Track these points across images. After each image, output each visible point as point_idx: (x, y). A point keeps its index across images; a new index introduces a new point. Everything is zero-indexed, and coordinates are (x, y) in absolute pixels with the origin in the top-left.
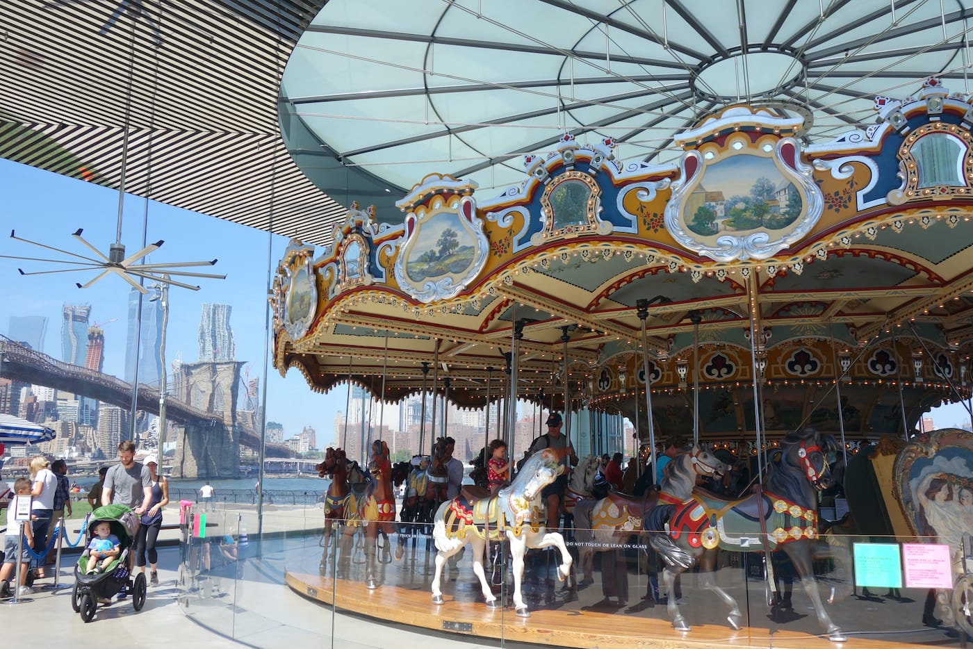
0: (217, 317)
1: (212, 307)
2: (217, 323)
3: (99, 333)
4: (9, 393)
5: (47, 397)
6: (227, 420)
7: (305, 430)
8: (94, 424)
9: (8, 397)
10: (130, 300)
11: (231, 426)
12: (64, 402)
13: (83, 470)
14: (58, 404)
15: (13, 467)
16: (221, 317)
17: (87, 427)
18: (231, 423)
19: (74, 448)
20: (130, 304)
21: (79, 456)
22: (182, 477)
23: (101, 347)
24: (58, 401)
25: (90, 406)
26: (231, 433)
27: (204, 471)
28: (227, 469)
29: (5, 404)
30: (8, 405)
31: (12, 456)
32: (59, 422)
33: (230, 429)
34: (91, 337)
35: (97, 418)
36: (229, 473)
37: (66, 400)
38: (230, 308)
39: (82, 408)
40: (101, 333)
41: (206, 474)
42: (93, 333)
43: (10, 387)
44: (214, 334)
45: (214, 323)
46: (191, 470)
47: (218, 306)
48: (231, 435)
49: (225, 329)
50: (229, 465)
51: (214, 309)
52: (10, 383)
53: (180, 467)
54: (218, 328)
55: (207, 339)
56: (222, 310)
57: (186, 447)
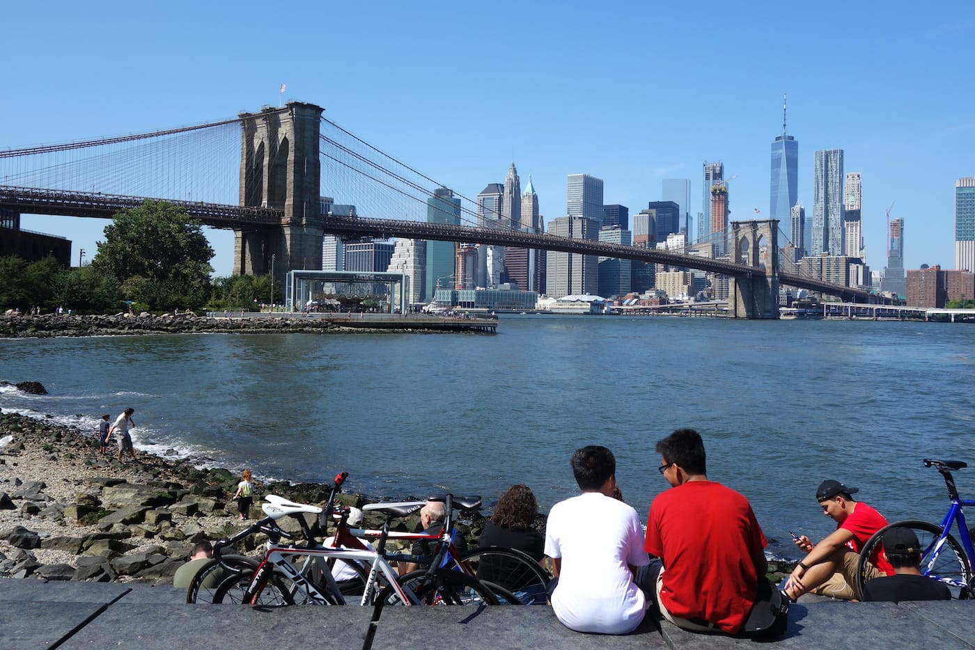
0: (829, 165)
1: (824, 154)
2: (830, 172)
3: (723, 189)
6: (769, 272)
10: (772, 150)
11: (771, 277)
16: (834, 165)
18: (771, 274)
19: (685, 295)
20: (772, 155)
22: (736, 317)
23: (726, 203)
28: (768, 312)
31: (640, 298)
33: (770, 280)
34: (715, 193)
36: (769, 314)
38: (842, 151)
40: (726, 189)
41: (752, 315)
42: (716, 190)
43: (647, 243)
44: (827, 182)
45: (827, 170)
46: (742, 311)
47: (830, 152)
48: (770, 285)
49: (838, 175)
50: (769, 307)
51: (827, 156)
52: (647, 240)
53: (734, 308)
54: (830, 176)
55: (820, 187)
56: (834, 155)
57: (737, 293)
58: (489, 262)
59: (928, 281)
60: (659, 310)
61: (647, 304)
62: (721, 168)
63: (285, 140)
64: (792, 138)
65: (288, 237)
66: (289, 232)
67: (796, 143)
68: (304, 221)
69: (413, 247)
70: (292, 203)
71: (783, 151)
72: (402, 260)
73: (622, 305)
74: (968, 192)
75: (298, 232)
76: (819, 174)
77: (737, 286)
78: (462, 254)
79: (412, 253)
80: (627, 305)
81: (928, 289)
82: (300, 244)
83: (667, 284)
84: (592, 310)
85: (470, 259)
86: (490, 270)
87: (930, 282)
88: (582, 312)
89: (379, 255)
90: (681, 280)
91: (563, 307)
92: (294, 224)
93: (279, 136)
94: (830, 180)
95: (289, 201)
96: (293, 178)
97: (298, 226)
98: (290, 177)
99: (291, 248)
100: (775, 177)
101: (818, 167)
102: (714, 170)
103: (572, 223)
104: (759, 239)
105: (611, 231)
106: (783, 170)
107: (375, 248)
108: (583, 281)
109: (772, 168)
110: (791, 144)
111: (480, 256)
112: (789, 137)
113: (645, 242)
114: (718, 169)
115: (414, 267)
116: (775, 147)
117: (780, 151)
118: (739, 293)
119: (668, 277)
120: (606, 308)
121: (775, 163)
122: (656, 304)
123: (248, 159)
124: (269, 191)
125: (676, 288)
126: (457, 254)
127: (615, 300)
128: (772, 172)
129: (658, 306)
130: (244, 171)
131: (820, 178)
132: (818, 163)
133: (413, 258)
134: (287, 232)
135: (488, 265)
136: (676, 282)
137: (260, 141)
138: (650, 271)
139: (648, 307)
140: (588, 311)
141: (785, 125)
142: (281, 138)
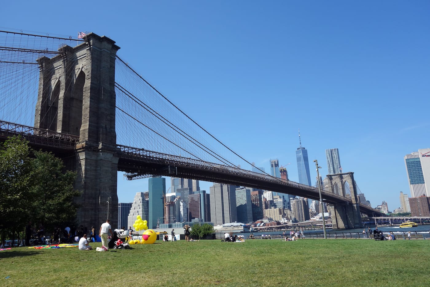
0: (333, 156)
1: (330, 151)
2: (334, 159)
3: (284, 170)
4: (258, 197)
5: (270, 198)
6: (354, 201)
7: (383, 203)
8: (289, 208)
9: (258, 199)
10: (296, 154)
11: (356, 204)
12: (276, 200)
13: (291, 227)
14: (274, 201)
15: (266, 227)
16: (335, 155)
17: (287, 209)
18: (355, 202)
19: (285, 219)
20: (297, 156)
21: (287, 222)
22: (338, 228)
23: (286, 175)
24: (274, 200)
25: (287, 200)
26: (355, 207)
27: (347, 226)
28: (357, 224)
29: (257, 202)
30: (258, 202)
31: (264, 222)
32: (277, 209)
33: (355, 205)
34: (281, 172)
35: (290, 205)
36: (358, 225)
37: (277, 199)
38: (338, 149)
39: (284, 202)
40: (285, 169)
41: (348, 227)
42: (282, 170)
43: (258, 195)
44: (333, 163)
45: (332, 158)
46: (341, 225)
47: (333, 150)
48: (356, 208)
49: (338, 160)
50: (357, 221)
51: (331, 152)
52: (258, 194)
53: (336, 223)
54: (334, 160)
55: (330, 166)
56: (335, 151)
57: (337, 214)
58: (181, 209)
59: (423, 203)
60: (278, 228)
61: (270, 225)
62: (278, 162)
63: (82, 74)
64: (304, 148)
65: (83, 163)
66: (84, 157)
67: (306, 150)
68: (100, 146)
69: (141, 203)
70: (88, 127)
71: (301, 154)
72: (136, 210)
73: (256, 227)
74: (412, 161)
75: (94, 158)
76: (329, 160)
77: (336, 210)
78: (168, 205)
79: (141, 207)
80: (259, 226)
81: (424, 207)
82: (96, 170)
83: (271, 215)
84: (244, 230)
85: (172, 208)
86: (182, 213)
87: (424, 203)
88: (239, 231)
89: (124, 209)
90: (278, 212)
91: (228, 229)
92: (89, 148)
93: (76, 71)
94: (334, 162)
95: (85, 126)
96: (89, 103)
97: (94, 151)
98: (86, 102)
99: (85, 173)
100: (299, 165)
101: (328, 157)
102: (275, 163)
103: (222, 187)
104: (344, 183)
105: (240, 190)
106: (302, 162)
107: (122, 205)
108: (230, 216)
109: (297, 162)
110: (304, 151)
111: (177, 206)
112: (303, 148)
113: (257, 195)
114: (277, 162)
115: (143, 214)
116: (297, 153)
117: (300, 154)
118: (338, 215)
119: (271, 211)
120: (251, 229)
121: (299, 159)
122: (275, 225)
123: (44, 97)
124: (64, 121)
125: (276, 216)
126: (165, 205)
127: (252, 224)
128: (298, 163)
129: (276, 226)
130: (40, 108)
131: (330, 161)
132: (328, 155)
133: (142, 209)
134: (82, 156)
135: (181, 210)
136: (276, 214)
137: (57, 80)
138: (260, 209)
139: (271, 227)
140: (242, 231)
141: (300, 143)
142: (77, 72)
